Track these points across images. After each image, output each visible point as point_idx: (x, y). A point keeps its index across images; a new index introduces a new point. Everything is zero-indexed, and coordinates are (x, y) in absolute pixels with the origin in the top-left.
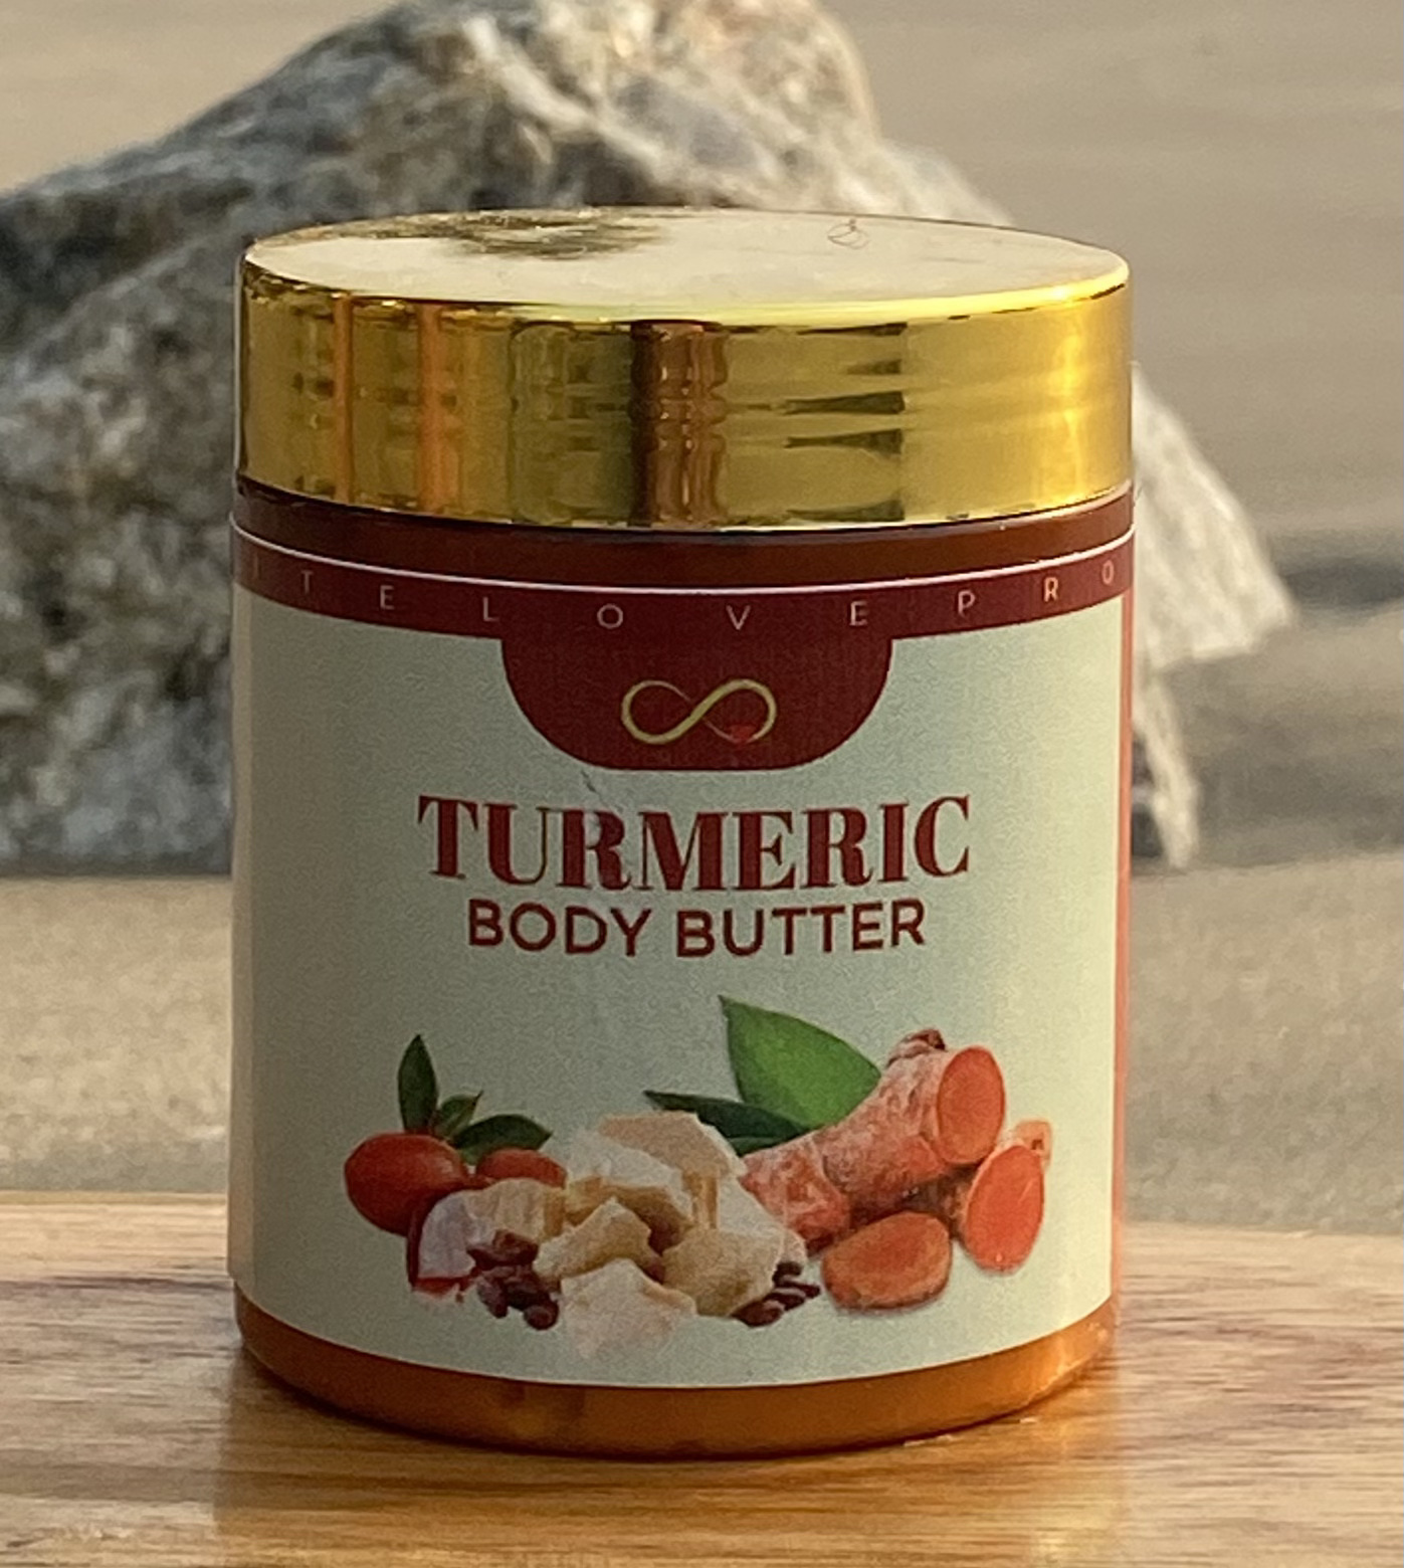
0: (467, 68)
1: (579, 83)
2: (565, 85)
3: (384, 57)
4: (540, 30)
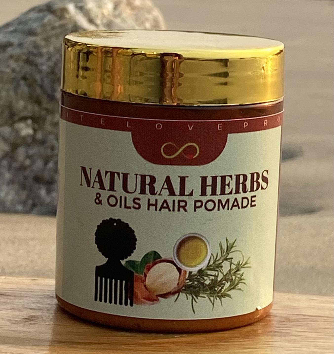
0: (67, 16)
1: (95, 20)
2: (91, 21)
3: (46, 13)
4: (85, 7)
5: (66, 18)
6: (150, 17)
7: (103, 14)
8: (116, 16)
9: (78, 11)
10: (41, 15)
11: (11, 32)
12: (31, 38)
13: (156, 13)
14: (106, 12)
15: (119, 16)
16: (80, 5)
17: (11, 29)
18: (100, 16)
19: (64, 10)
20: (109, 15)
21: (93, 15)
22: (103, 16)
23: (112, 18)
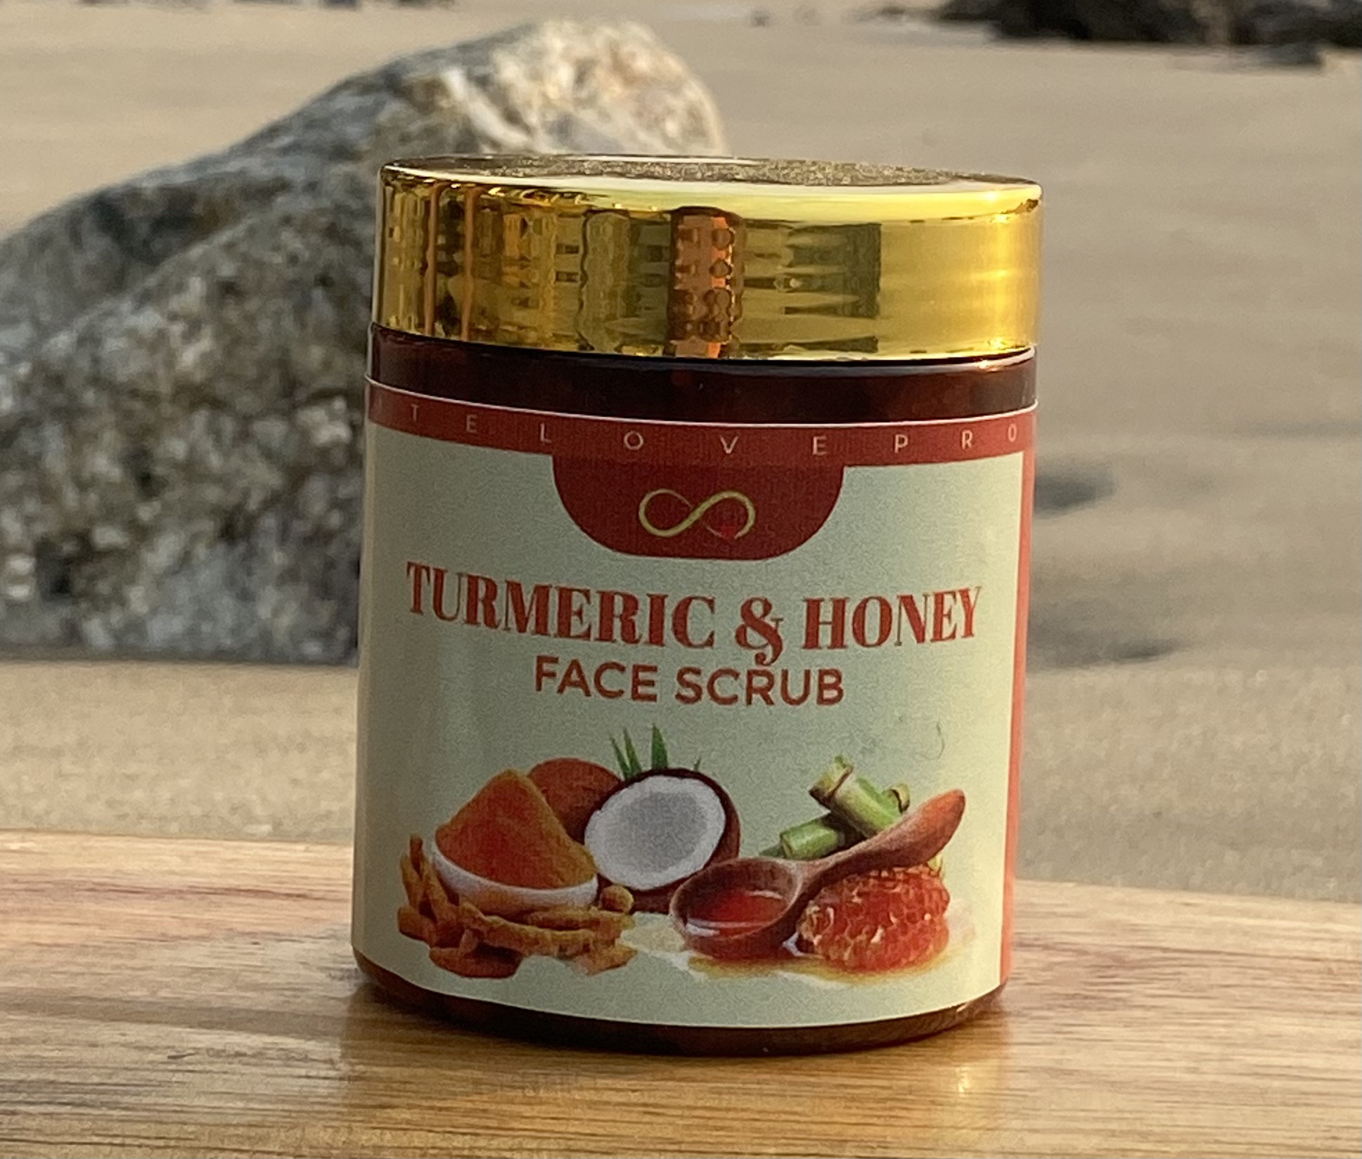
0: (444, 103)
1: (523, 116)
2: (512, 117)
3: (385, 96)
4: (496, 77)
5: (442, 109)
6: (677, 104)
7: (544, 96)
8: (580, 103)
9: (474, 90)
10: (369, 100)
11: (285, 151)
12: (344, 168)
13: (695, 93)
14: (552, 92)
15: (590, 101)
16: (480, 71)
17: (285, 140)
18: (537, 102)
19: (436, 87)
20: (562, 98)
21: (517, 99)
22: (547, 103)
23: (570, 109)
